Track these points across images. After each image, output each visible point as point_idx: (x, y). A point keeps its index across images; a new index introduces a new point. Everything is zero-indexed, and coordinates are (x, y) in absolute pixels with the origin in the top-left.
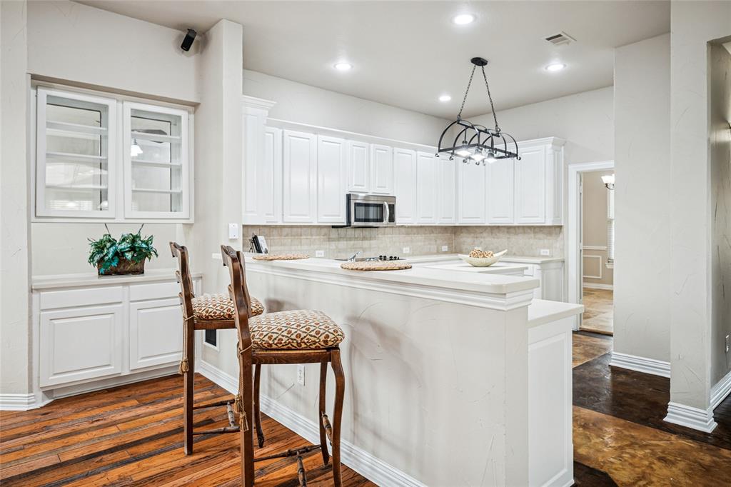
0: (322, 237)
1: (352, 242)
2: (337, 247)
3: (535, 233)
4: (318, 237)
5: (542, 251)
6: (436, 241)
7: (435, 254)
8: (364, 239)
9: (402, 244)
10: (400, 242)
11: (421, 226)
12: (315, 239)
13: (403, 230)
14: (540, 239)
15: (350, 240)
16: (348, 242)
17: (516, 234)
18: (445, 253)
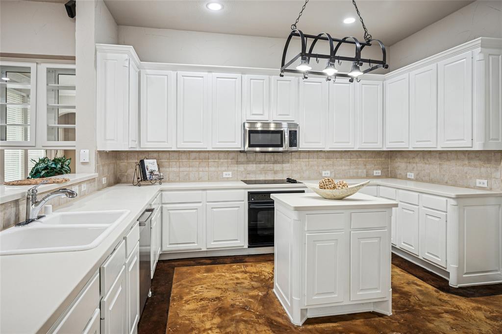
0: (230, 160)
1: (262, 166)
2: (245, 169)
3: (469, 159)
4: (225, 160)
5: (478, 181)
6: (365, 165)
7: (365, 178)
8: (275, 162)
9: (321, 168)
10: (318, 166)
11: (345, 151)
12: (222, 163)
13: (322, 155)
14: (475, 166)
15: (260, 164)
16: (258, 165)
17: (448, 160)
18: (378, 177)
